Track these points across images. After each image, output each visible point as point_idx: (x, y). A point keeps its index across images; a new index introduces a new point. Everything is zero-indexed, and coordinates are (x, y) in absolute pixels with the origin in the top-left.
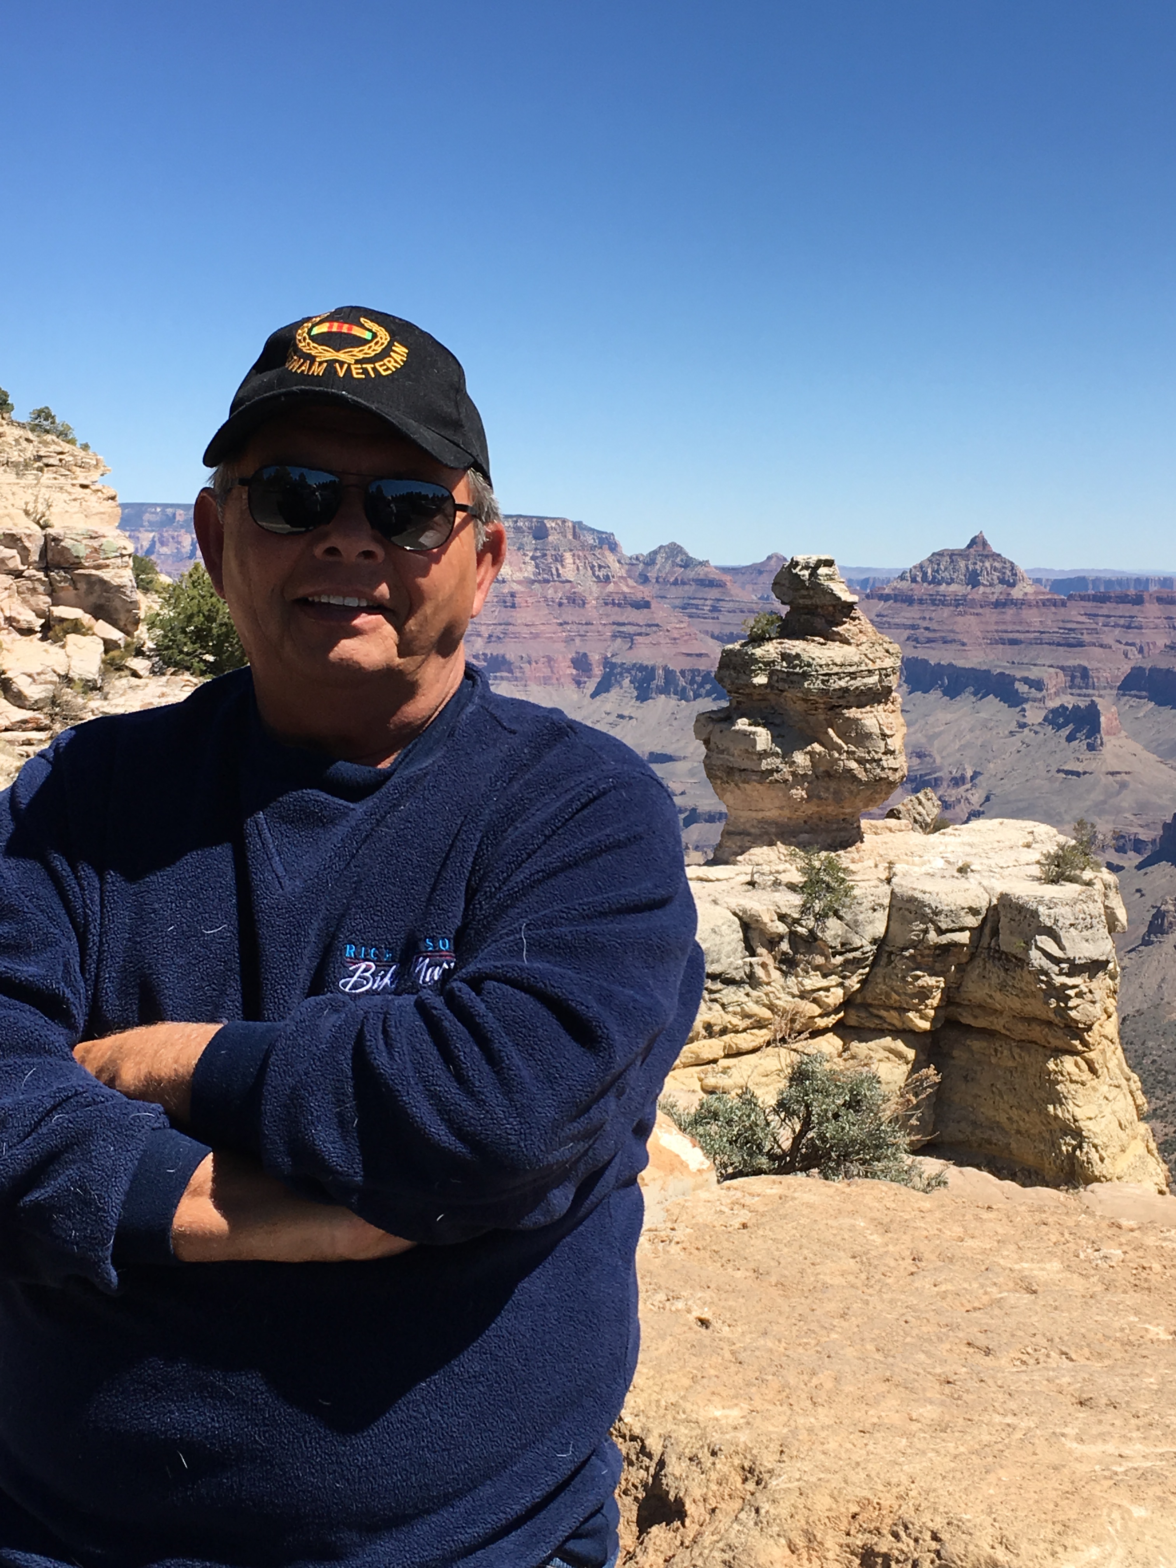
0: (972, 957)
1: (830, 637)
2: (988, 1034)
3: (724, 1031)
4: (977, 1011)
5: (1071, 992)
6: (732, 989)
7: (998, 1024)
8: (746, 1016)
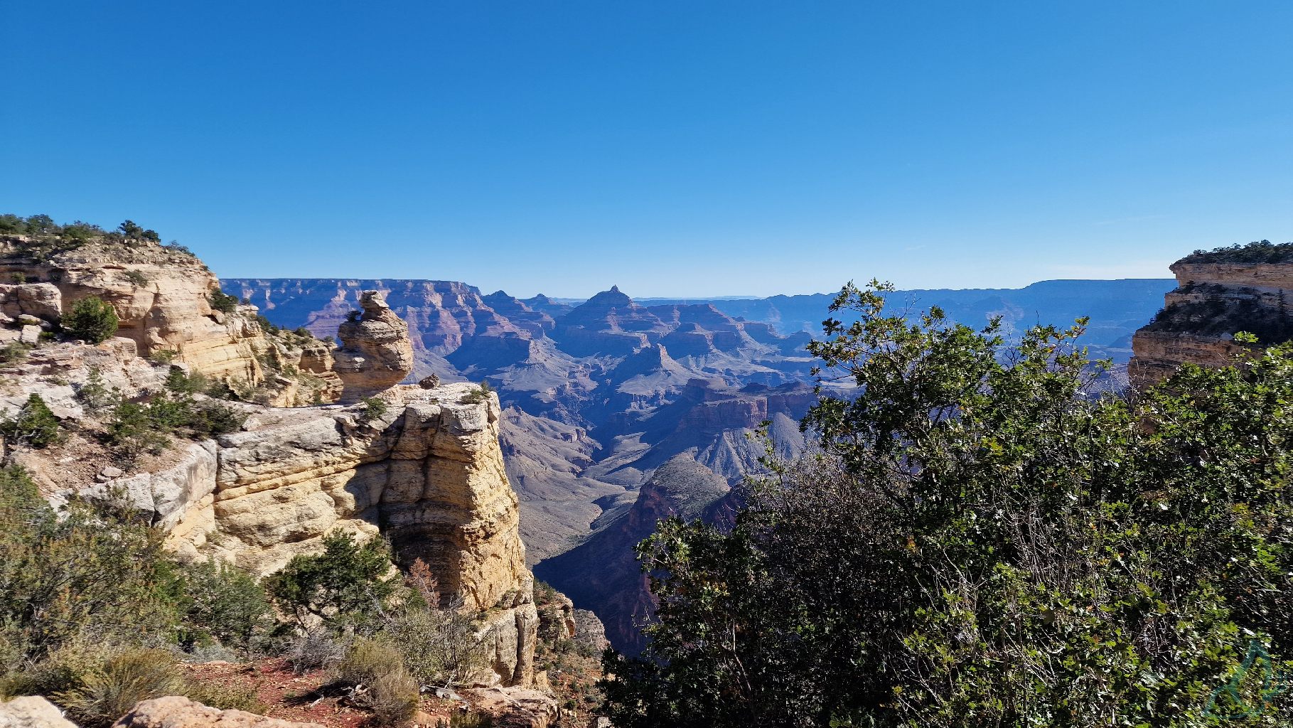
0: (436, 431)
1: (377, 320)
2: (443, 458)
3: (334, 463)
4: (440, 451)
5: (466, 442)
6: (337, 447)
7: (446, 454)
8: (342, 457)
